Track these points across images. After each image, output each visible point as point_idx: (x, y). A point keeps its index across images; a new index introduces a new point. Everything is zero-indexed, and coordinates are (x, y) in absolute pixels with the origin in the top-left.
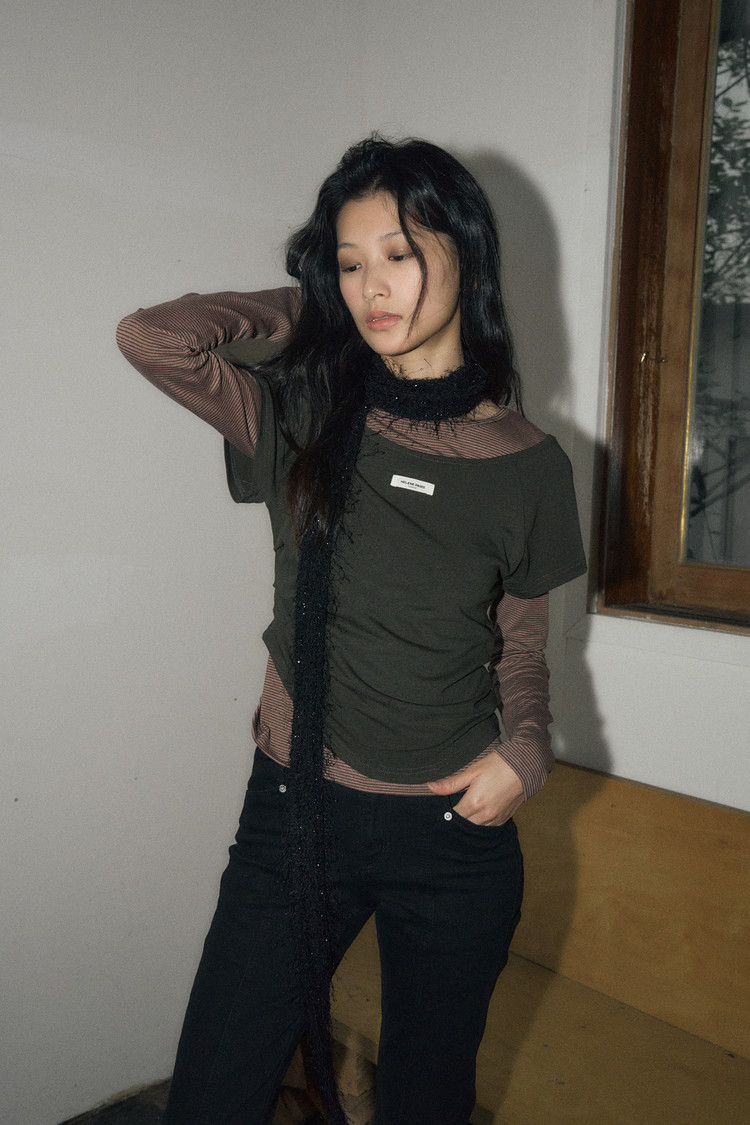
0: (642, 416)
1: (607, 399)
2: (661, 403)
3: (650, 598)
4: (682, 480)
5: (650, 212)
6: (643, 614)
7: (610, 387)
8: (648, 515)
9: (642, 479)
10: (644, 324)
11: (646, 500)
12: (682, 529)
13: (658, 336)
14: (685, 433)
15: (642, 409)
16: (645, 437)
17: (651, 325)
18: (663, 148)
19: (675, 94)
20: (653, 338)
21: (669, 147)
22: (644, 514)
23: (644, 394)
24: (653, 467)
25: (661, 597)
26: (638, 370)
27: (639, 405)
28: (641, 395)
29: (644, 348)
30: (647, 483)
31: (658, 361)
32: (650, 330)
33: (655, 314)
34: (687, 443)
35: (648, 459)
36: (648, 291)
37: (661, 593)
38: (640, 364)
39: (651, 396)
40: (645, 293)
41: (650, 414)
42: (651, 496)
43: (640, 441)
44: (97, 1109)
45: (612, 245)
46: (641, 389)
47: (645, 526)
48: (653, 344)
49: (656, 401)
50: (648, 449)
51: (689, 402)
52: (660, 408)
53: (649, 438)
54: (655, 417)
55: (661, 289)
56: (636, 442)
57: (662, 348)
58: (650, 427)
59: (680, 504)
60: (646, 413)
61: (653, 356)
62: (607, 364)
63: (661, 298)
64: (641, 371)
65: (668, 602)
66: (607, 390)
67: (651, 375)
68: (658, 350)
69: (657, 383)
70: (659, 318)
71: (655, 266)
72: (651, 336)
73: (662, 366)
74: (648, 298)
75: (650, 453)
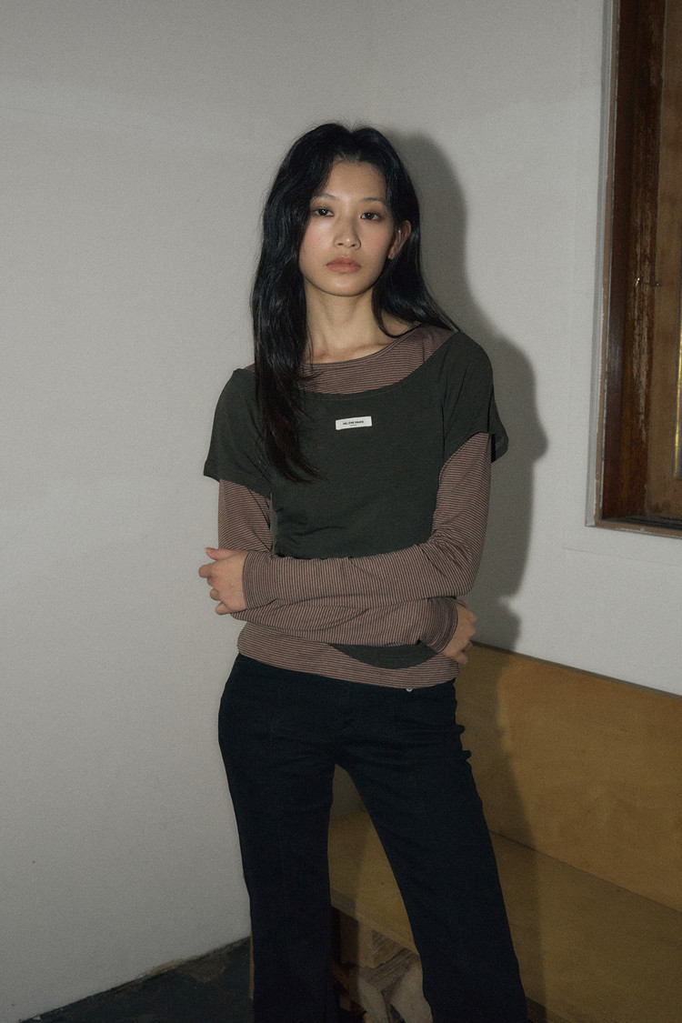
0: (637, 338)
1: (602, 322)
2: (656, 325)
3: (647, 511)
4: (676, 398)
5: (642, 144)
6: (637, 526)
7: (605, 312)
8: (644, 432)
9: (638, 396)
10: (638, 251)
11: (642, 417)
12: (677, 445)
13: (652, 263)
14: (679, 353)
15: (637, 332)
16: (640, 357)
17: (645, 250)
18: (654, 82)
19: (665, 30)
20: (647, 263)
21: (660, 82)
22: (641, 432)
23: (639, 316)
24: (649, 385)
25: (656, 509)
26: (632, 294)
27: (634, 329)
28: (636, 317)
29: (638, 274)
30: (642, 402)
31: (652, 284)
32: (644, 256)
33: (648, 238)
34: (680, 361)
35: (644, 379)
36: (642, 218)
37: (657, 504)
38: (635, 288)
39: (646, 318)
40: (638, 221)
41: (645, 333)
42: (647, 416)
43: (635, 361)
45: (605, 177)
46: (636, 313)
47: (642, 442)
48: (646, 267)
49: (651, 323)
50: (644, 370)
52: (655, 330)
53: (645, 358)
54: (650, 339)
55: (655, 215)
56: (632, 363)
57: (657, 271)
58: (646, 347)
59: (675, 422)
60: (641, 335)
61: (647, 280)
62: (602, 290)
63: (654, 224)
64: (635, 295)
65: (664, 514)
66: (602, 315)
67: (646, 298)
68: (652, 274)
69: (652, 304)
70: (653, 244)
71: (649, 194)
72: (645, 261)
73: (656, 289)
74: (641, 225)
75: (645, 373)
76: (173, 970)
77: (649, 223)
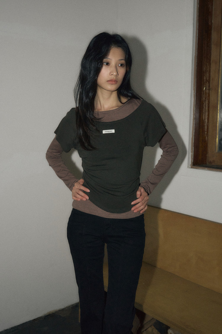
0: (204, 107)
1: (193, 102)
3: (207, 163)
4: (217, 126)
5: (206, 44)
6: (204, 168)
7: (194, 98)
8: (206, 138)
9: (204, 126)
10: (205, 79)
11: (206, 133)
12: (217, 142)
13: (209, 82)
14: (218, 112)
16: (205, 113)
17: (207, 79)
18: (210, 24)
19: (213, 7)
20: (208, 83)
21: (212, 24)
23: (205, 100)
24: (208, 122)
25: (210, 163)
26: (203, 93)
27: (203, 104)
28: (204, 100)
29: (205, 86)
30: (206, 127)
31: (209, 90)
32: (206, 80)
33: (208, 75)
34: (218, 115)
35: (206, 120)
37: (211, 161)
38: (203, 91)
39: (207, 101)
40: (205, 69)
41: (207, 105)
42: (207, 132)
43: (204, 114)
44: (43, 316)
45: (194, 54)
46: (204, 99)
47: (206, 141)
48: (207, 84)
49: (209, 102)
50: (206, 117)
51: (219, 102)
52: (210, 104)
53: (207, 114)
54: (209, 107)
55: (210, 67)
56: (203, 115)
57: (211, 85)
58: (207, 110)
59: (216, 134)
60: (205, 106)
61: (207, 88)
62: (193, 91)
63: (210, 70)
64: (204, 93)
65: (213, 164)
67: (207, 94)
68: (209, 86)
69: (209, 96)
70: (209, 77)
71: (208, 60)
72: (207, 82)
73: (210, 91)
74: (206, 70)
75: (207, 118)
76: (54, 313)
77: (208, 69)
